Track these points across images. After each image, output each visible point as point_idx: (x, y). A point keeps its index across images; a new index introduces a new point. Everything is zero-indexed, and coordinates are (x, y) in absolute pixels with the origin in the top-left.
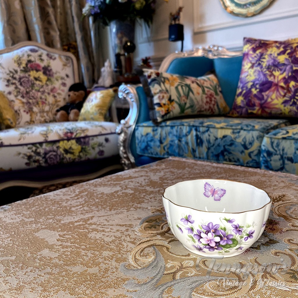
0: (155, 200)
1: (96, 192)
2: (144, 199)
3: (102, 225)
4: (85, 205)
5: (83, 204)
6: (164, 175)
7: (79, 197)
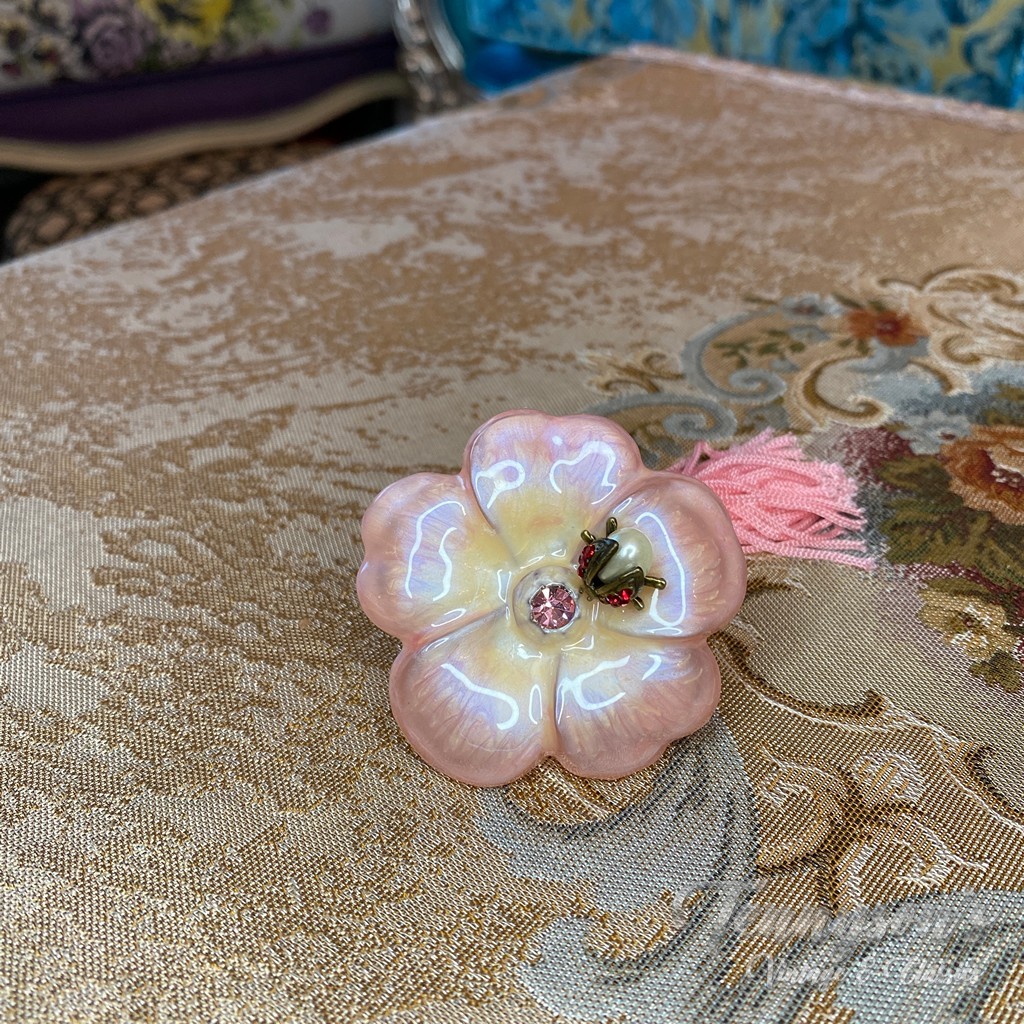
0: (603, 307)
1: (290, 251)
2: (545, 300)
3: (345, 469)
4: (240, 331)
5: (226, 326)
6: (623, 154)
7: (206, 276)
